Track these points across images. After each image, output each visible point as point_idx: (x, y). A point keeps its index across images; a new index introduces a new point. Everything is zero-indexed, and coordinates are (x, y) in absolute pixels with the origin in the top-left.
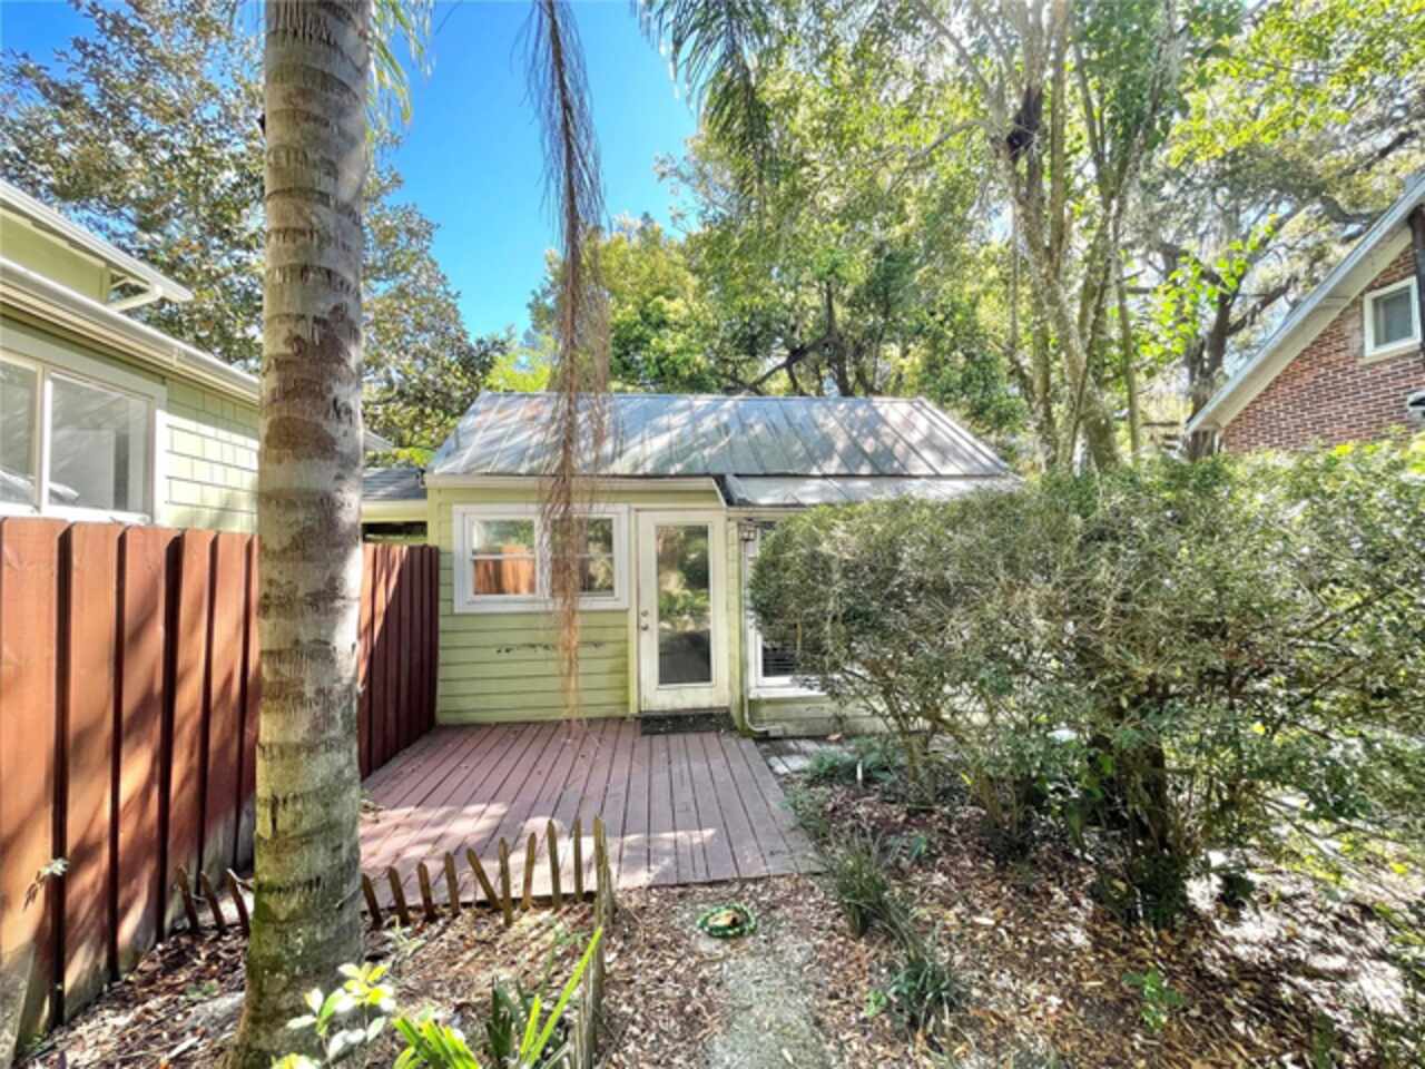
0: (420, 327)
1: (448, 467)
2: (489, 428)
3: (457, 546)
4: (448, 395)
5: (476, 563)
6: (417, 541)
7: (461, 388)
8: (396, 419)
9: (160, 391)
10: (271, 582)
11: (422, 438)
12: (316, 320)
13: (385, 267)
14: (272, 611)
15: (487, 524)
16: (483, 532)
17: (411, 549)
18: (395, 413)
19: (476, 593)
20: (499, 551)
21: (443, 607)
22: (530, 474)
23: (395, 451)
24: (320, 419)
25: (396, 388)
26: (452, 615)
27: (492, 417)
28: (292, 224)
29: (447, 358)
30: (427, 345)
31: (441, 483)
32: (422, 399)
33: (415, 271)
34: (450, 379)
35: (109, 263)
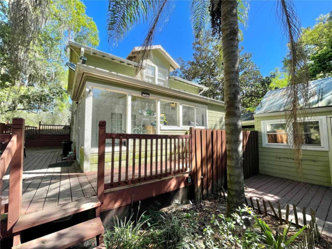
0: (250, 79)
1: (259, 112)
2: (270, 101)
3: (263, 131)
4: (258, 93)
5: (268, 135)
6: (252, 130)
7: (262, 90)
8: (245, 101)
9: (207, 106)
10: (228, 138)
11: (252, 105)
12: (233, 93)
13: (241, 68)
14: (228, 143)
15: (272, 125)
16: (270, 127)
17: (251, 132)
18: (245, 100)
19: (269, 142)
20: (275, 132)
21: (259, 145)
22: (283, 111)
23: (246, 109)
24: (234, 110)
25: (245, 95)
26: (262, 147)
27: (271, 97)
28: (228, 78)
29: (257, 84)
30: (252, 83)
31: (258, 116)
32: (251, 96)
33: (248, 67)
34: (258, 89)
35: (199, 87)
